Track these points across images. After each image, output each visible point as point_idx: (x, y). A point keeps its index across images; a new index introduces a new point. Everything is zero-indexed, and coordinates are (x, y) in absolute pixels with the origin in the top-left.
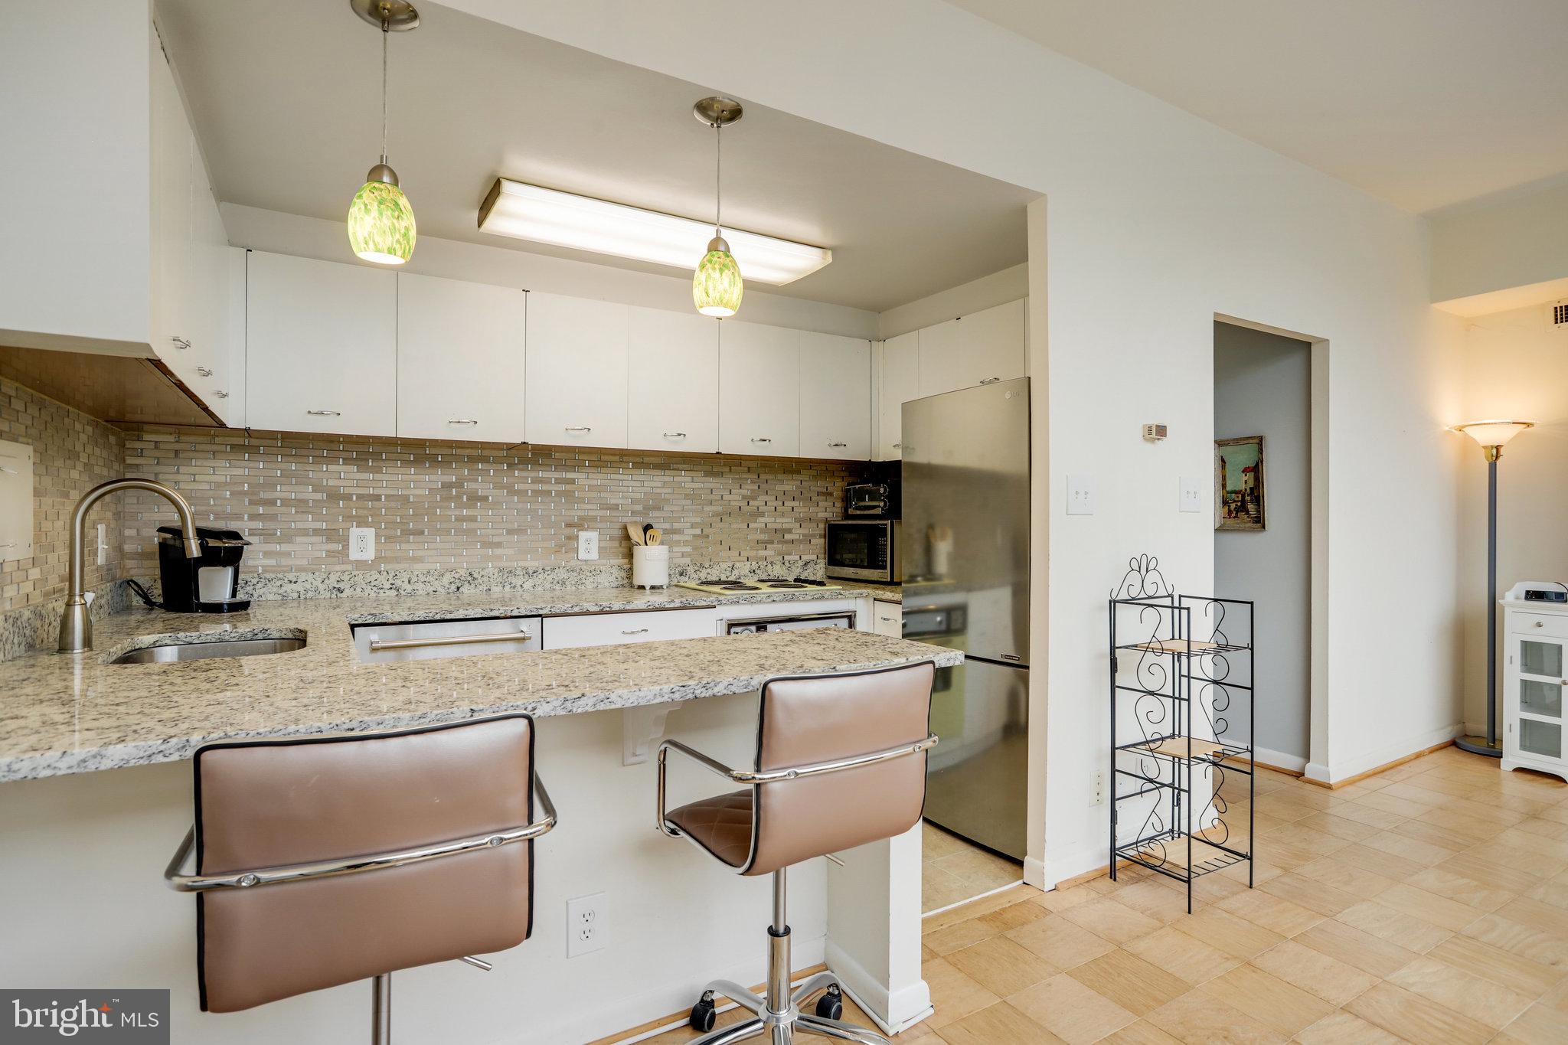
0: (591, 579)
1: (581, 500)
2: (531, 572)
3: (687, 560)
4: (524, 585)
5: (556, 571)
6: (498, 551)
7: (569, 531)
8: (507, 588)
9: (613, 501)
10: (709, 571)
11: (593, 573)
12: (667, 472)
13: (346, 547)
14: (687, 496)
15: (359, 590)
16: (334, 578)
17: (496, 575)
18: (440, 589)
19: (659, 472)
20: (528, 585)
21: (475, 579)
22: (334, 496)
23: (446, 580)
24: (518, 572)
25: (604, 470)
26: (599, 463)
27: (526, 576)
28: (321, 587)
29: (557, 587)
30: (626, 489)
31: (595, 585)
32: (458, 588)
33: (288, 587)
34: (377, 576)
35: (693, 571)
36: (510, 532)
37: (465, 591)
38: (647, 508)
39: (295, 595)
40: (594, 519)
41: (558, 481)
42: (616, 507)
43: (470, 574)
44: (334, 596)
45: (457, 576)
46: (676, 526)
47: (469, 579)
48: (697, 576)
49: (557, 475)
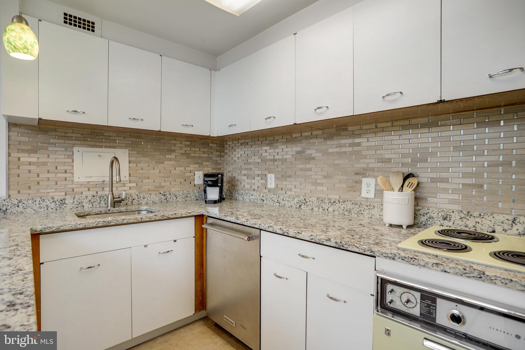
0: (367, 212)
1: (365, 157)
2: (332, 202)
3: (456, 207)
4: (329, 209)
5: (346, 203)
6: (319, 188)
7: (357, 177)
8: (321, 209)
9: (386, 156)
10: (479, 220)
11: (369, 207)
12: (434, 129)
13: (266, 182)
14: (456, 149)
15: (268, 201)
16: (262, 195)
17: (316, 200)
18: (293, 205)
19: (426, 130)
20: (331, 209)
21: (307, 202)
22: (264, 160)
23: (296, 200)
24: (326, 201)
25: (380, 134)
26: (376, 130)
27: (330, 204)
28: (259, 198)
29: (346, 213)
30: (396, 147)
31: (370, 216)
32: (300, 206)
33: (251, 197)
34: (273, 196)
35: (458, 218)
36: (325, 177)
37: (303, 208)
38: (415, 161)
39: (252, 200)
40: (373, 169)
41: (351, 145)
42: (389, 161)
43: (305, 200)
44: (262, 203)
45: (300, 199)
46: (444, 175)
47: (304, 202)
48: (463, 223)
49: (350, 141)
